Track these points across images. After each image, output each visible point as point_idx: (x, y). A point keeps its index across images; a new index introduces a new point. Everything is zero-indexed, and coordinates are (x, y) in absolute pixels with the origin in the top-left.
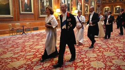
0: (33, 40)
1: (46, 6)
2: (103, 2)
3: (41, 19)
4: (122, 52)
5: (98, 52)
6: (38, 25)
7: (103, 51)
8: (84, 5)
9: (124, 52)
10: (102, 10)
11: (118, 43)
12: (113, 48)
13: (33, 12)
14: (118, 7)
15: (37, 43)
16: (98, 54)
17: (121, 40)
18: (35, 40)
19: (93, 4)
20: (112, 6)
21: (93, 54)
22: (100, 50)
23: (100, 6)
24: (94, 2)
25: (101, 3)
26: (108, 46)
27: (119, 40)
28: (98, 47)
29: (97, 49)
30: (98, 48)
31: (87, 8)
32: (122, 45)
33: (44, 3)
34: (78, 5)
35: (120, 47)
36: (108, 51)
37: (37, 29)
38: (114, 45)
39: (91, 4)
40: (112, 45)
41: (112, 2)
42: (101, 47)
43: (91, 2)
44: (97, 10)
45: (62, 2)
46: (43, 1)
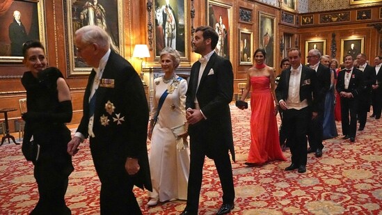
2: (303, 23)
4: (367, 201)
5: (287, 202)
7: (303, 200)
8: (237, 31)
9: (374, 200)
11: (353, 167)
12: (338, 186)
14: (353, 37)
16: (285, 209)
17: (364, 157)
19: (268, 27)
20: (334, 36)
21: (267, 210)
22: (294, 194)
23: (292, 35)
24: (272, 21)
25: (294, 24)
26: (321, 180)
27: (358, 155)
28: (286, 185)
29: (284, 193)
30: (286, 190)
32: (367, 175)
33: (86, 21)
35: (362, 181)
36: (320, 197)
38: (341, 174)
39: (262, 29)
40: (336, 176)
41: (331, 21)
42: (298, 185)
43: (262, 22)
44: (282, 49)
45: (156, 21)
46: (82, 17)
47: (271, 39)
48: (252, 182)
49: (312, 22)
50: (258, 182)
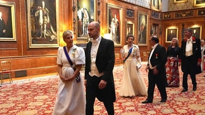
0: (14, 99)
1: (43, 25)
2: (165, 17)
3: (33, 54)
6: (27, 65)
8: (125, 23)
10: (162, 33)
11: (195, 103)
12: (186, 114)
13: (14, 38)
14: (196, 26)
15: (23, 105)
17: (201, 97)
18: (20, 98)
19: (143, 20)
20: (183, 25)
23: (158, 25)
24: (146, 16)
25: (159, 18)
26: (175, 110)
27: (198, 96)
28: (154, 113)
31: (132, 29)
32: (203, 108)
33: (38, 17)
34: (112, 23)
35: (200, 111)
37: (23, 74)
38: (187, 106)
39: (140, 22)
40: (184, 108)
41: (182, 16)
42: (161, 113)
43: (140, 17)
44: (151, 33)
45: (78, 17)
46: (36, 15)
47: (145, 28)
48: (134, 110)
49: (170, 17)
50: (137, 111)
